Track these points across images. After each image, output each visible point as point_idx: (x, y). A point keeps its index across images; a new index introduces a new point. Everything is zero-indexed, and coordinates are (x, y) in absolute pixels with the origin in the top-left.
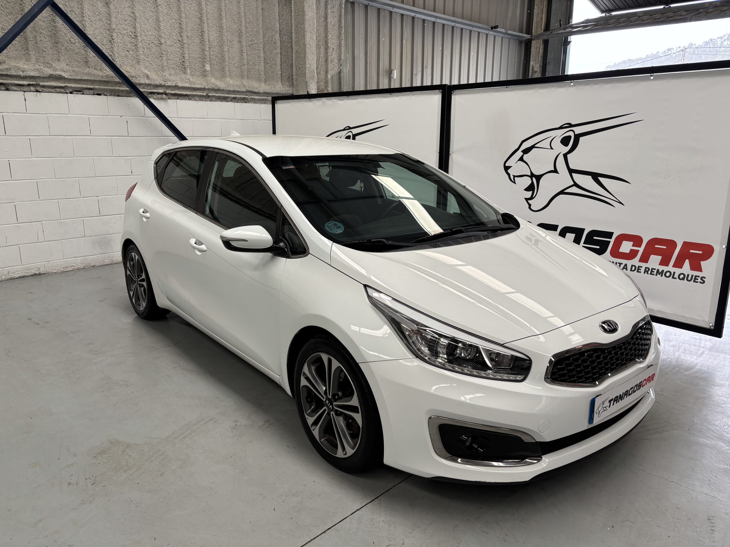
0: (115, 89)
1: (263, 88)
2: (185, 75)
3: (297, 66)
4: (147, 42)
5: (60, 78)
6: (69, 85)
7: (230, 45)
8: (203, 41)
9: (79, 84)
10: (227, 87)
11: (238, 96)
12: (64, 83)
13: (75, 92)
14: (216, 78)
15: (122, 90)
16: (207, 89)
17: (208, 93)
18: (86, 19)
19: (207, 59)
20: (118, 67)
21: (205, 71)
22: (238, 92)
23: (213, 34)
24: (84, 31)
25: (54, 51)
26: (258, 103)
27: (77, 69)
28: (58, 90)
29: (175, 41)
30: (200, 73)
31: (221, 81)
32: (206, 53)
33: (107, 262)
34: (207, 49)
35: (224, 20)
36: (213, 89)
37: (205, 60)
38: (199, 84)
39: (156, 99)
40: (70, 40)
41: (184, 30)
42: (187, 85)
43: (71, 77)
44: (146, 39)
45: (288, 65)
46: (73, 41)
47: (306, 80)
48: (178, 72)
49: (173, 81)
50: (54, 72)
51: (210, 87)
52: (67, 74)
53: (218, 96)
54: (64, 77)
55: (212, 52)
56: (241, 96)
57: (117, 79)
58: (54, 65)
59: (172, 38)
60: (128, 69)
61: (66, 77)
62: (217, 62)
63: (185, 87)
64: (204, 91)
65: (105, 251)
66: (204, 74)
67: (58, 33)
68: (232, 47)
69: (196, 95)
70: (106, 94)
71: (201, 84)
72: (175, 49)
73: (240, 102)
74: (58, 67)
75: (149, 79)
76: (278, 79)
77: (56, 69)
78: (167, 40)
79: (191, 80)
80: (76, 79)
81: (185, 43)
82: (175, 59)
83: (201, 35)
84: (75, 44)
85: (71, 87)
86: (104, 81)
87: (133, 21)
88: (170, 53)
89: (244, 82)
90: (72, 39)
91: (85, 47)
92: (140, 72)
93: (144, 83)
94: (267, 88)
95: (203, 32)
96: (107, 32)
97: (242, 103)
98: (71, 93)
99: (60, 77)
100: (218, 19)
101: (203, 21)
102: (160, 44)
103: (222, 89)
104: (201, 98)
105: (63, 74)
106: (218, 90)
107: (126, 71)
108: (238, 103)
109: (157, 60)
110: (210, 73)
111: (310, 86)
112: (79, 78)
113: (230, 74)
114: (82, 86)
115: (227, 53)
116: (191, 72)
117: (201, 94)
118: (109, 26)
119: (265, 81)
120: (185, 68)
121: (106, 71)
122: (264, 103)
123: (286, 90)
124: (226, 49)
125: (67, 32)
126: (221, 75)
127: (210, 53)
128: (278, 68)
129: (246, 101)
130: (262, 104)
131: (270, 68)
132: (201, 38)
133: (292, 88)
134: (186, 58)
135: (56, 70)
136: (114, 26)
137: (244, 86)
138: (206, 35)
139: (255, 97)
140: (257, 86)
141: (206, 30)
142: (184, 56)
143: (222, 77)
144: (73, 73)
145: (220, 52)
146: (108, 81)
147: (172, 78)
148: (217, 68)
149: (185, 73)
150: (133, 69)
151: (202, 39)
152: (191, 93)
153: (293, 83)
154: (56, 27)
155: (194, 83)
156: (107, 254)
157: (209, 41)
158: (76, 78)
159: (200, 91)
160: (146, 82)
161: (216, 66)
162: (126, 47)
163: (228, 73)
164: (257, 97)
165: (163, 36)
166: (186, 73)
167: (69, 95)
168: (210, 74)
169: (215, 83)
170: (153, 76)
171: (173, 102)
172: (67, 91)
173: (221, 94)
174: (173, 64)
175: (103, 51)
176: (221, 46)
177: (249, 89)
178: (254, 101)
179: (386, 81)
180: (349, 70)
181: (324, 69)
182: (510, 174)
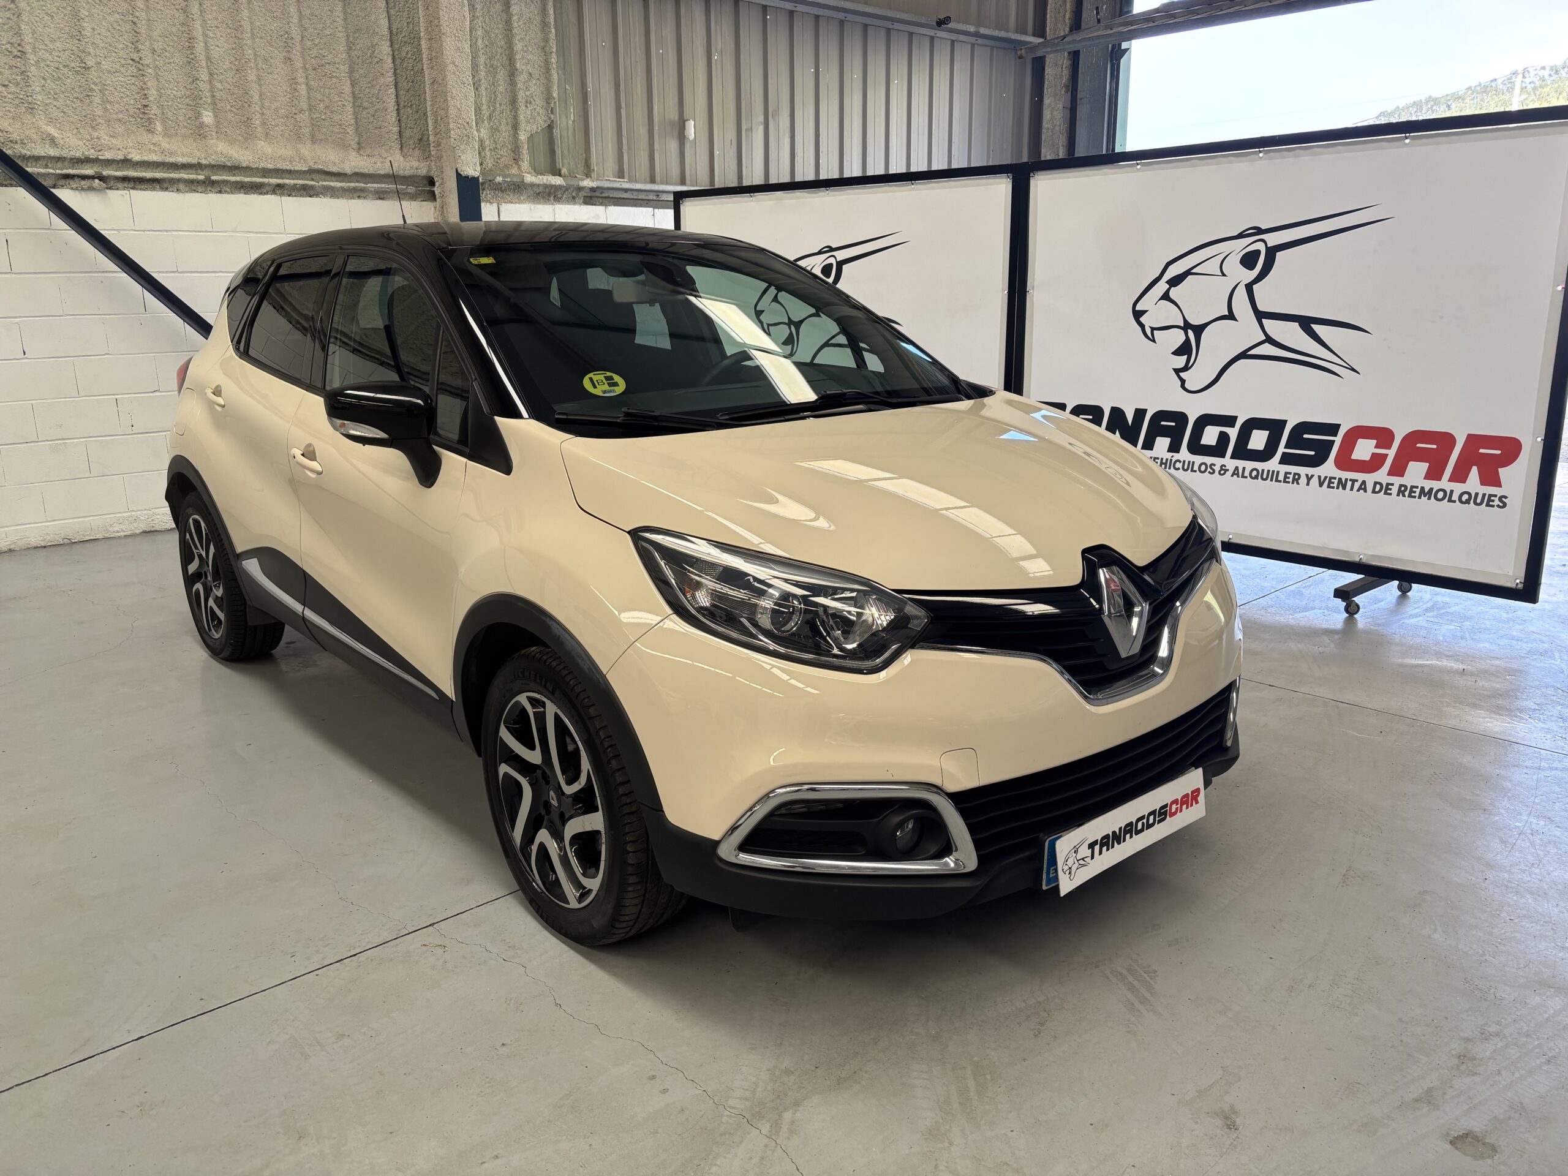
1: (353, 163)
2: (150, 134)
4: (52, 64)
7: (264, 66)
8: (192, 59)
10: (258, 160)
11: (289, 181)
14: (232, 142)
16: (207, 165)
17: (209, 174)
19: (204, 99)
21: (202, 125)
22: (288, 171)
23: (217, 44)
29: (123, 62)
30: (190, 131)
31: (243, 146)
32: (205, 86)
34: (202, 76)
35: (246, 13)
36: (222, 166)
37: (200, 102)
38: (184, 154)
39: (71, 189)
41: (145, 36)
42: (154, 157)
44: (50, 58)
47: (452, 145)
48: (134, 128)
49: (120, 149)
51: (213, 162)
53: (236, 181)
55: (216, 84)
56: (296, 182)
59: (113, 54)
62: (232, 106)
63: (149, 161)
64: (199, 171)
66: (199, 133)
68: (269, 71)
69: (179, 180)
71: (191, 154)
72: (123, 79)
73: (295, 196)
75: (54, 145)
76: (392, 144)
78: (102, 59)
79: (165, 144)
81: (148, 66)
82: (125, 100)
83: (189, 47)
88: (112, 89)
89: (303, 151)
94: (361, 162)
95: (191, 39)
97: (300, 199)
100: (232, 10)
101: (192, 16)
102: (84, 67)
103: (244, 165)
104: (193, 186)
106: (233, 168)
108: (290, 198)
109: (79, 104)
110: (215, 130)
111: (463, 158)
113: (266, 133)
115: (255, 85)
116: (165, 129)
117: (194, 176)
119: (358, 148)
120: (149, 119)
122: (359, 197)
123: (412, 167)
124: (253, 77)
126: (245, 135)
127: (212, 86)
128: (392, 117)
129: (312, 193)
131: (371, 119)
132: (188, 52)
133: (428, 163)
134: (151, 98)
137: (303, 158)
138: (200, 47)
139: (333, 184)
140: (336, 159)
141: (199, 34)
142: (146, 94)
145: (237, 84)
147: (117, 142)
148: (233, 119)
149: (149, 131)
150: (18, 125)
151: (192, 56)
152: (167, 175)
155: (172, 153)
157: (208, 58)
159: (189, 171)
161: (230, 115)
163: (259, 129)
164: (338, 184)
165: (92, 50)
166: (153, 132)
168: (214, 134)
169: (225, 151)
170: (68, 140)
171: (122, 196)
173: (243, 178)
174: (121, 111)
176: (240, 70)
177: (316, 167)
178: (333, 193)
179: (673, 146)
180: (573, 122)
181: (509, 120)
182: (1144, 326)
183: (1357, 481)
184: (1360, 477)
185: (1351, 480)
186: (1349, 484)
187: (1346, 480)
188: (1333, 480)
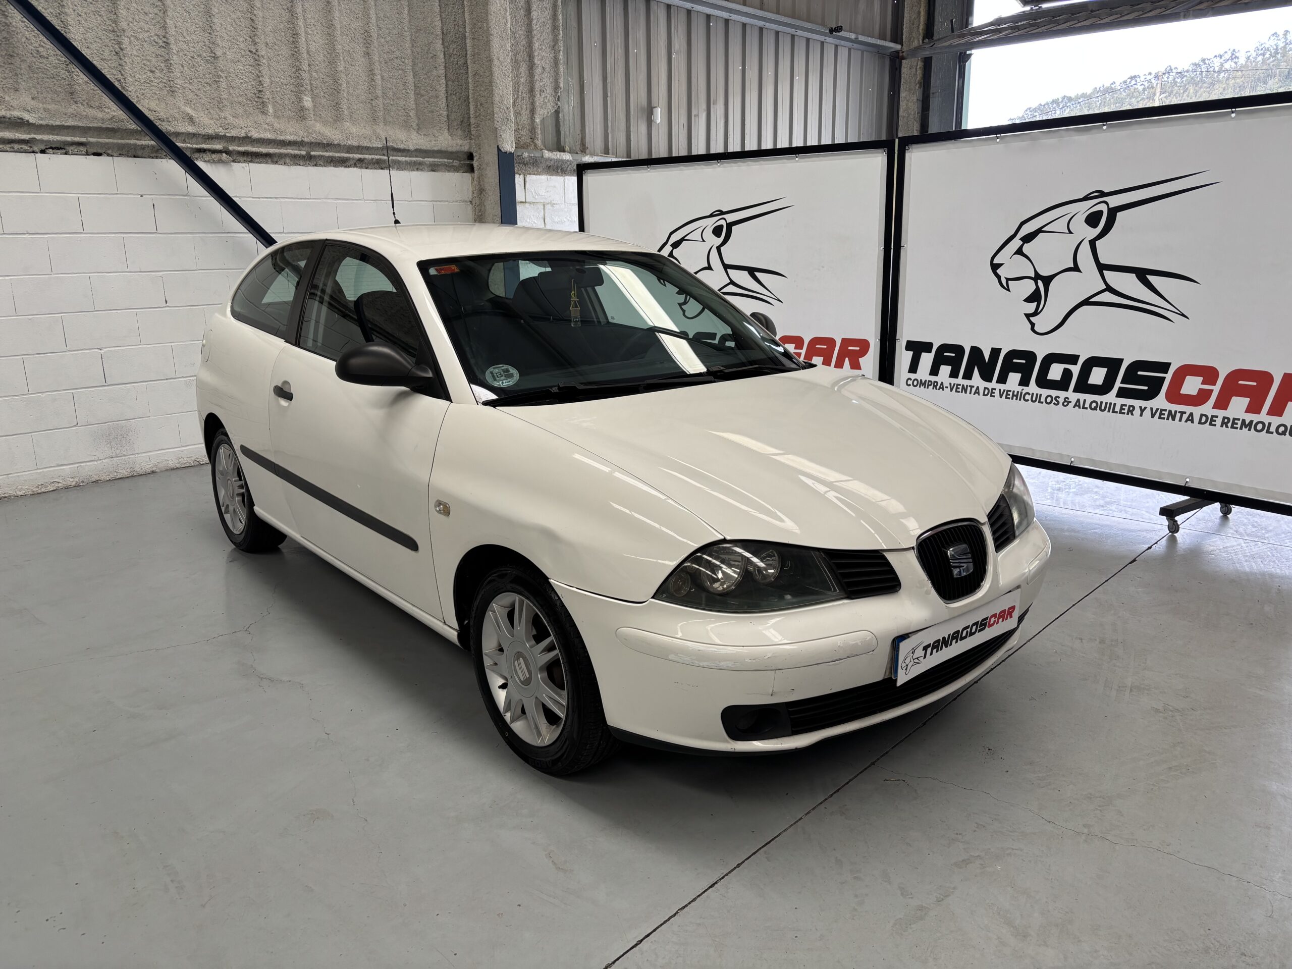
0: (127, 144)
1: (415, 141)
2: (264, 117)
3: (476, 101)
4: (189, 54)
5: (20, 124)
6: (38, 137)
7: (349, 59)
8: (296, 52)
9: (57, 135)
10: (345, 139)
11: (367, 156)
12: (29, 133)
13: (51, 150)
14: (325, 123)
15: (142, 145)
16: (308, 143)
17: (309, 150)
18: (67, 10)
19: (305, 86)
20: (134, 102)
21: (303, 109)
22: (368, 148)
23: (315, 39)
24: (65, 34)
25: (7, 71)
26: (405, 169)
27: (53, 105)
28: (16, 146)
29: (243, 53)
30: (293, 114)
31: (334, 127)
32: (305, 75)
33: (124, 472)
34: (304, 67)
35: (337, 14)
36: (319, 144)
37: (301, 89)
38: (291, 134)
39: (209, 161)
40: (38, 51)
41: (260, 31)
42: (268, 135)
43: (41, 122)
44: (188, 48)
45: (460, 99)
46: (44, 54)
47: (495, 125)
48: (251, 110)
49: (242, 128)
50: (8, 112)
51: (313, 140)
52: (34, 115)
53: (329, 157)
54: (28, 121)
55: (314, 74)
56: (373, 156)
57: (132, 125)
58: (7, 98)
59: (236, 46)
60: (153, 105)
61: (32, 121)
62: (325, 93)
63: (264, 139)
64: (301, 148)
65: (118, 452)
66: (301, 115)
67: (13, 38)
68: (353, 63)
69: (286, 155)
70: (111, 153)
71: (296, 134)
72: (243, 68)
73: (371, 169)
74: (14, 103)
75: (193, 123)
76: (442, 125)
77: (12, 106)
78: (227, 50)
79: (276, 125)
80: (52, 126)
81: (263, 57)
82: (244, 86)
83: (293, 42)
84: (47, 58)
85: (42, 141)
86: (107, 129)
87: (161, 14)
88: (234, 76)
89: (378, 131)
90: (41, 49)
91: (67, 65)
92: (175, 111)
93: (184, 131)
94: (421, 141)
95: (295, 35)
96: (110, 35)
97: (375, 171)
98: (43, 152)
99: (19, 121)
100: (325, 11)
101: (296, 15)
102: (213, 57)
103: (335, 143)
104: (296, 160)
105: (26, 116)
106: (328, 146)
107: (150, 110)
108: (368, 170)
109: (209, 88)
110: (313, 113)
111: (503, 136)
112: (58, 123)
113: (351, 116)
114: (63, 138)
115: (343, 75)
116: (275, 111)
117: (297, 152)
118: (114, 25)
119: (418, 129)
120: (263, 102)
121: (111, 109)
123: (457, 145)
124: (341, 68)
125: (31, 35)
126: (335, 118)
127: (311, 76)
128: (442, 103)
129: (384, 165)
130: (414, 171)
131: (427, 104)
132: (293, 46)
133: (469, 141)
134: (265, 85)
135: (11, 108)
136: (124, 25)
137: (378, 137)
139: (399, 158)
140: (404, 138)
141: (301, 31)
142: (260, 82)
143: (335, 121)
144: (44, 115)
145: (329, 74)
146: (114, 128)
147: (239, 122)
148: (325, 104)
149: (263, 113)
150: (163, 105)
151: (296, 50)
152: (277, 151)
153: (470, 131)
154: (8, 26)
155: (281, 132)
156: (123, 458)
157: (309, 52)
158: (51, 122)
159: (294, 147)
160: (189, 130)
161: (323, 101)
162: (148, 63)
163: (346, 113)
164: (403, 159)
165: (220, 43)
166: (266, 113)
167: (39, 155)
168: (312, 116)
169: (321, 131)
170: (201, 119)
171: (243, 168)
172: (36, 149)
173: (334, 153)
174: (240, 96)
175: (103, 72)
176: (332, 62)
177: (388, 144)
179: (643, 128)
180: (573, 107)
181: (528, 106)
182: (1000, 277)
183: (1185, 413)
184: (1188, 409)
185: (1179, 412)
186: (1178, 415)
187: (1176, 412)
188: (1163, 412)
